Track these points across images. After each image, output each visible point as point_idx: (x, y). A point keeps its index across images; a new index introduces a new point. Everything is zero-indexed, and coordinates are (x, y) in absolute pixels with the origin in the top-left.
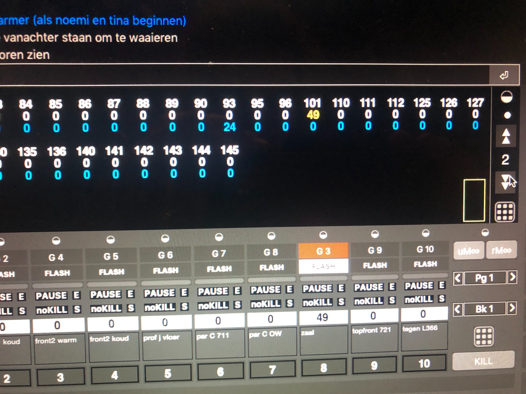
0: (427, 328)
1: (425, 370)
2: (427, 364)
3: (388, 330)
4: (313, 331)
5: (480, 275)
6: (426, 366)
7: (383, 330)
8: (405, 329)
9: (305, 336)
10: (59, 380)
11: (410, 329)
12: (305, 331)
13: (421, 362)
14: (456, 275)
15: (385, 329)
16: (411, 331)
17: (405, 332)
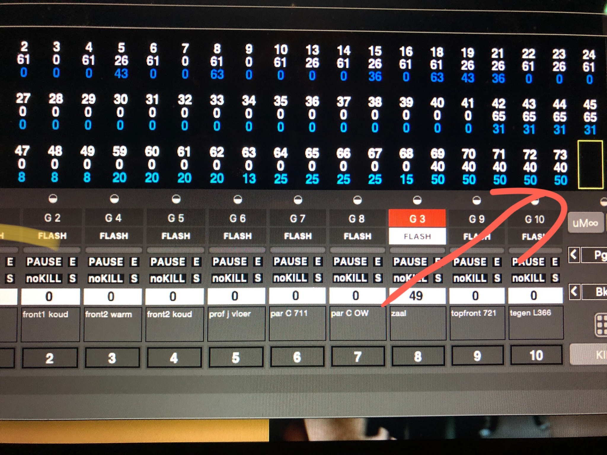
0: (539, 313)
1: (537, 363)
2: (540, 357)
3: (493, 314)
4: (405, 311)
5: (599, 252)
6: (538, 359)
7: (488, 313)
8: (513, 313)
9: (396, 317)
10: (110, 361)
11: (519, 313)
12: (396, 311)
13: (532, 353)
14: (571, 250)
15: (490, 312)
16: (519, 316)
17: (513, 316)
